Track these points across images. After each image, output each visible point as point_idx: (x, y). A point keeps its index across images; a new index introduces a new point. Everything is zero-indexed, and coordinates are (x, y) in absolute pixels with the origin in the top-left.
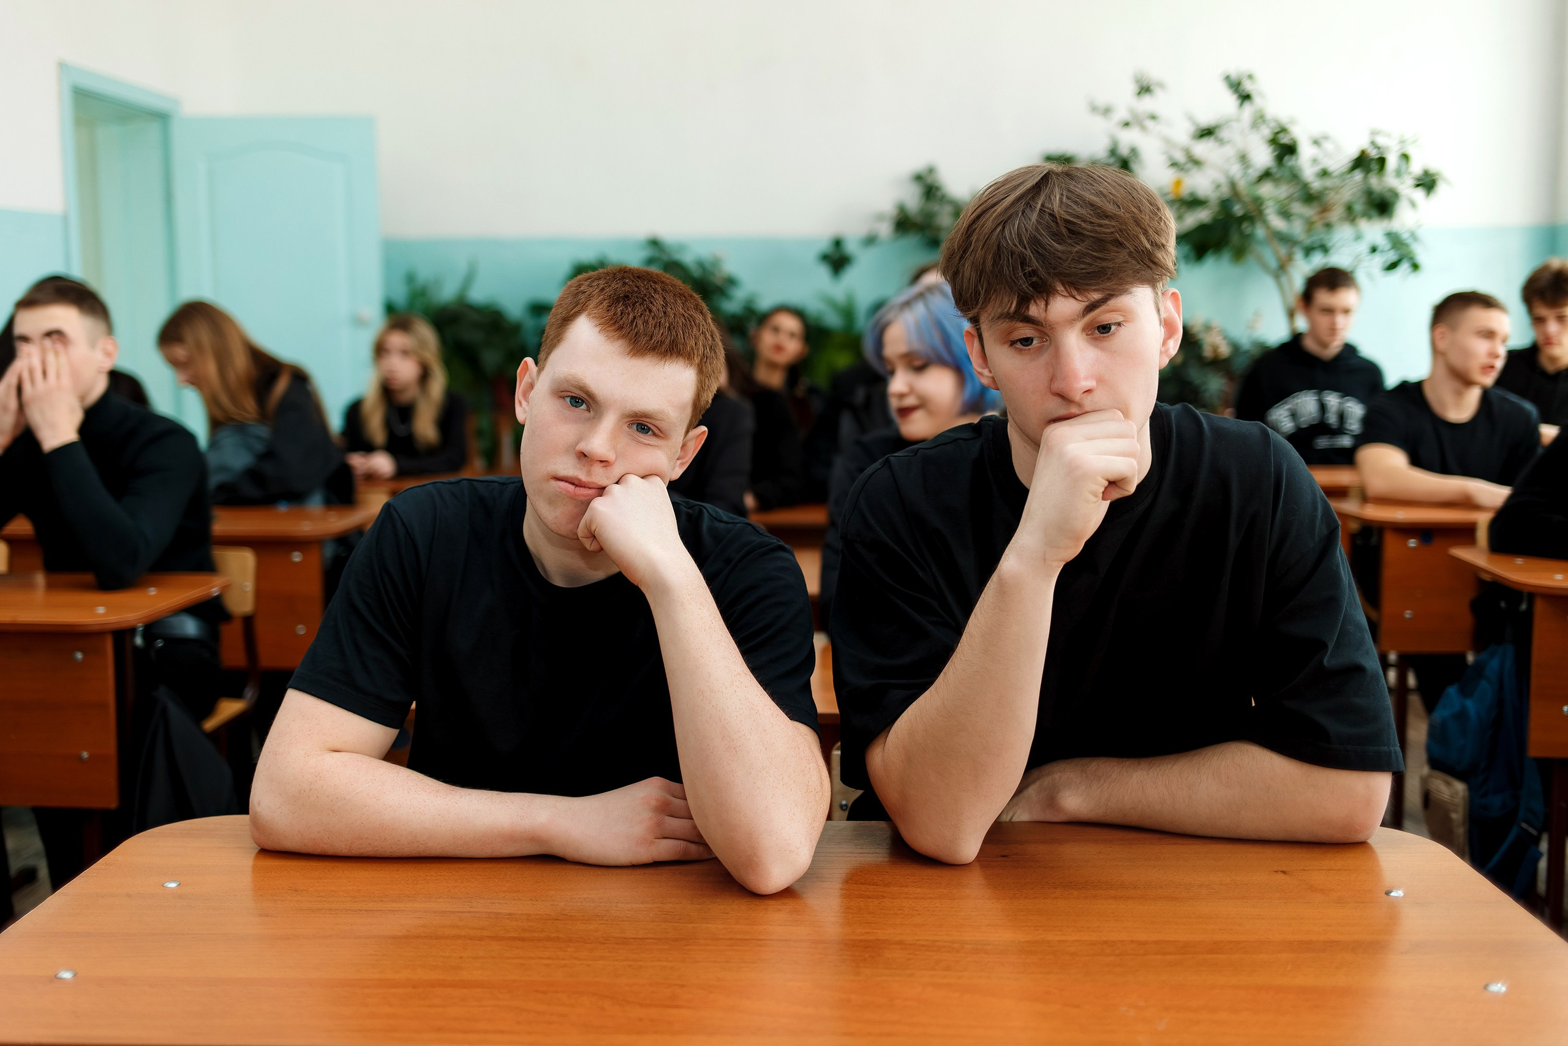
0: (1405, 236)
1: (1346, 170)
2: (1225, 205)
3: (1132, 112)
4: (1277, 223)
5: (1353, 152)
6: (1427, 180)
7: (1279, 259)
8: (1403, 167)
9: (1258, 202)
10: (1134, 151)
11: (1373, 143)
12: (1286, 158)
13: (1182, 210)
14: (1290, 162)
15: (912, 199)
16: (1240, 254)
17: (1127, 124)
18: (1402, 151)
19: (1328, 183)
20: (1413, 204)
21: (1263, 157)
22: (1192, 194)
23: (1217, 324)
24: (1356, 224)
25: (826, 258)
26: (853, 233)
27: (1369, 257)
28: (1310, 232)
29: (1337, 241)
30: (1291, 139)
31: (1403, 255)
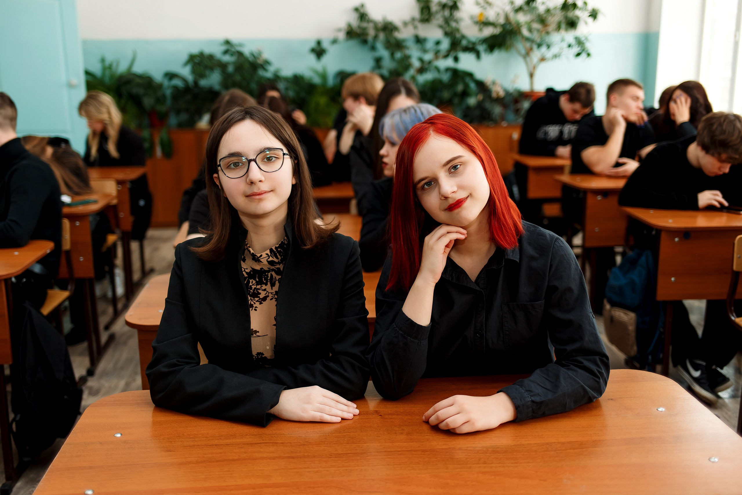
0: (583, 39)
1: (557, 8)
2: (503, 26)
4: (526, 33)
6: (594, 13)
7: (526, 49)
8: (584, 8)
9: (518, 24)
13: (482, 26)
14: (532, 4)
15: (354, 21)
16: (509, 48)
19: (549, 13)
20: (587, 24)
22: (487, 19)
23: (499, 81)
24: (560, 33)
25: (313, 50)
26: (326, 38)
27: (567, 49)
28: (540, 36)
29: (553, 42)
31: (583, 49)
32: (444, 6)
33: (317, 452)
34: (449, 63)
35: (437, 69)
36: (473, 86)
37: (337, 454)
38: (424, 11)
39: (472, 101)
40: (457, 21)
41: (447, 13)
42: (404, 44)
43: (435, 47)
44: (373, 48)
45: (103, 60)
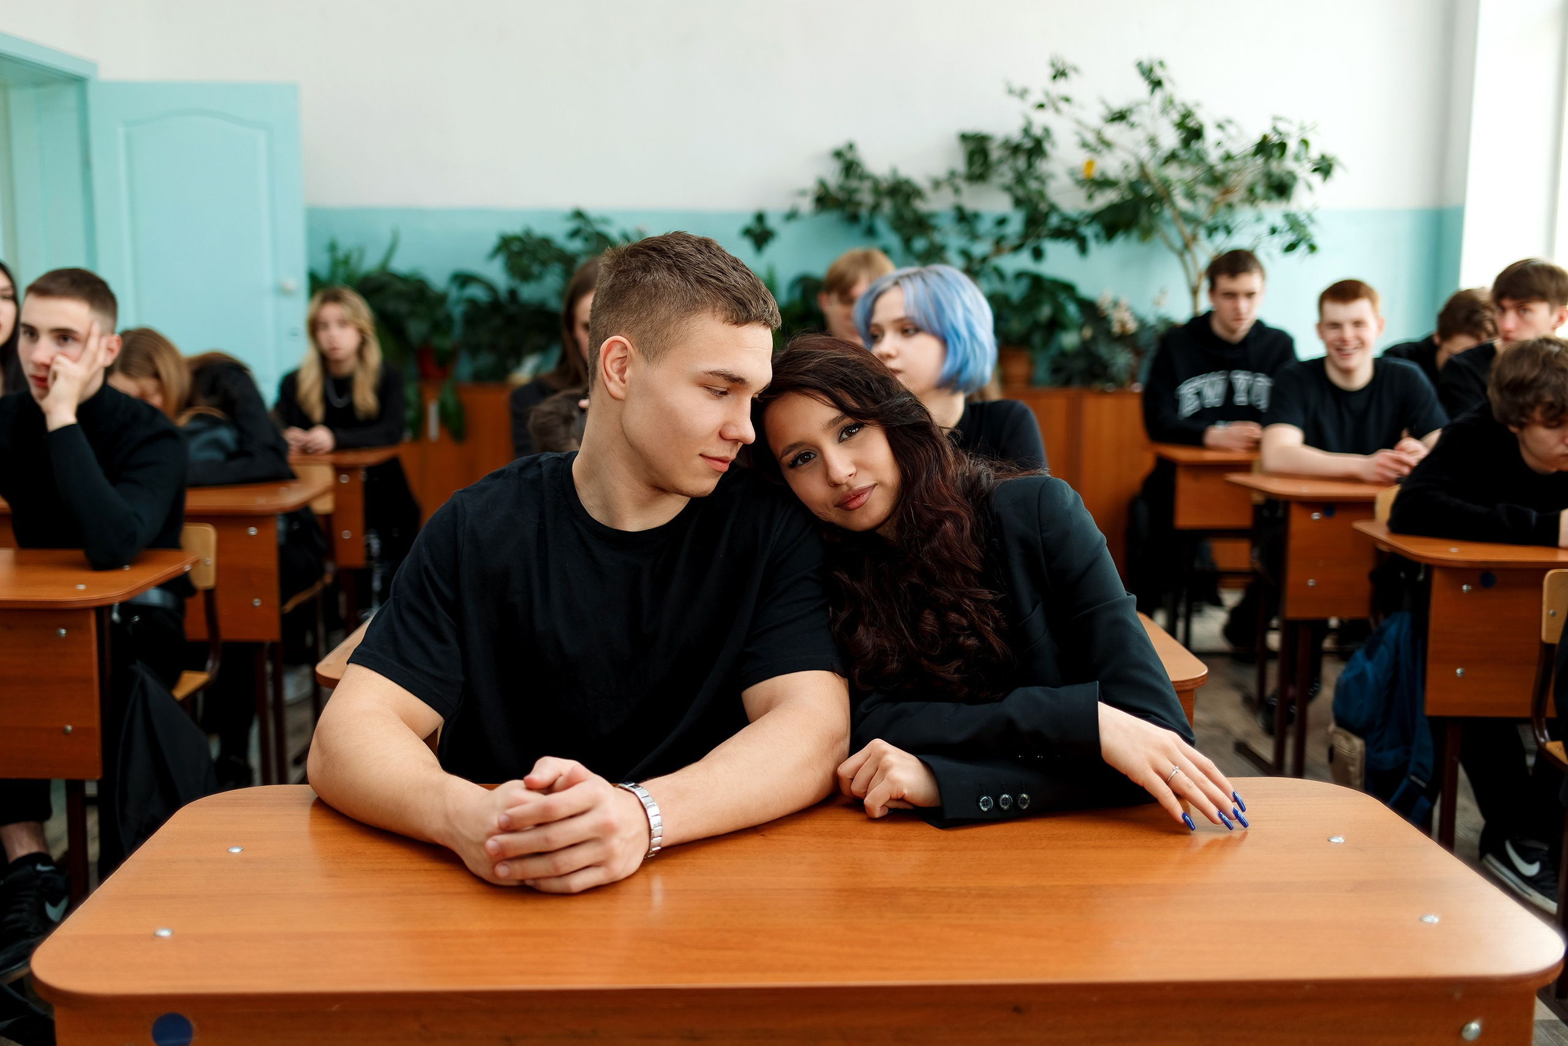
0: (1302, 218)
1: (1247, 152)
2: (1133, 186)
3: (1047, 94)
4: (1183, 204)
5: (1256, 136)
6: (1324, 165)
7: (1184, 238)
8: (1303, 155)
9: (1166, 184)
10: (1047, 131)
11: (1275, 129)
12: (1193, 143)
13: (1093, 189)
14: (1195, 145)
15: (832, 175)
16: (1147, 233)
17: (1041, 106)
18: (1302, 137)
19: (1231, 165)
20: (1310, 187)
21: (1170, 139)
22: (1102, 174)
23: (1125, 300)
24: (1256, 206)
25: (748, 232)
26: (775, 208)
27: (1269, 238)
28: (1213, 213)
29: (1240, 223)
30: (1198, 123)
31: (1300, 237)
32: (1015, 149)
34: (1023, 261)
35: (1000, 274)
36: (1072, 309)
38: (976, 157)
39: (1070, 340)
40: (1041, 179)
41: (1021, 162)
42: (933, 222)
43: (996, 231)
44: (871, 232)
45: (333, 248)
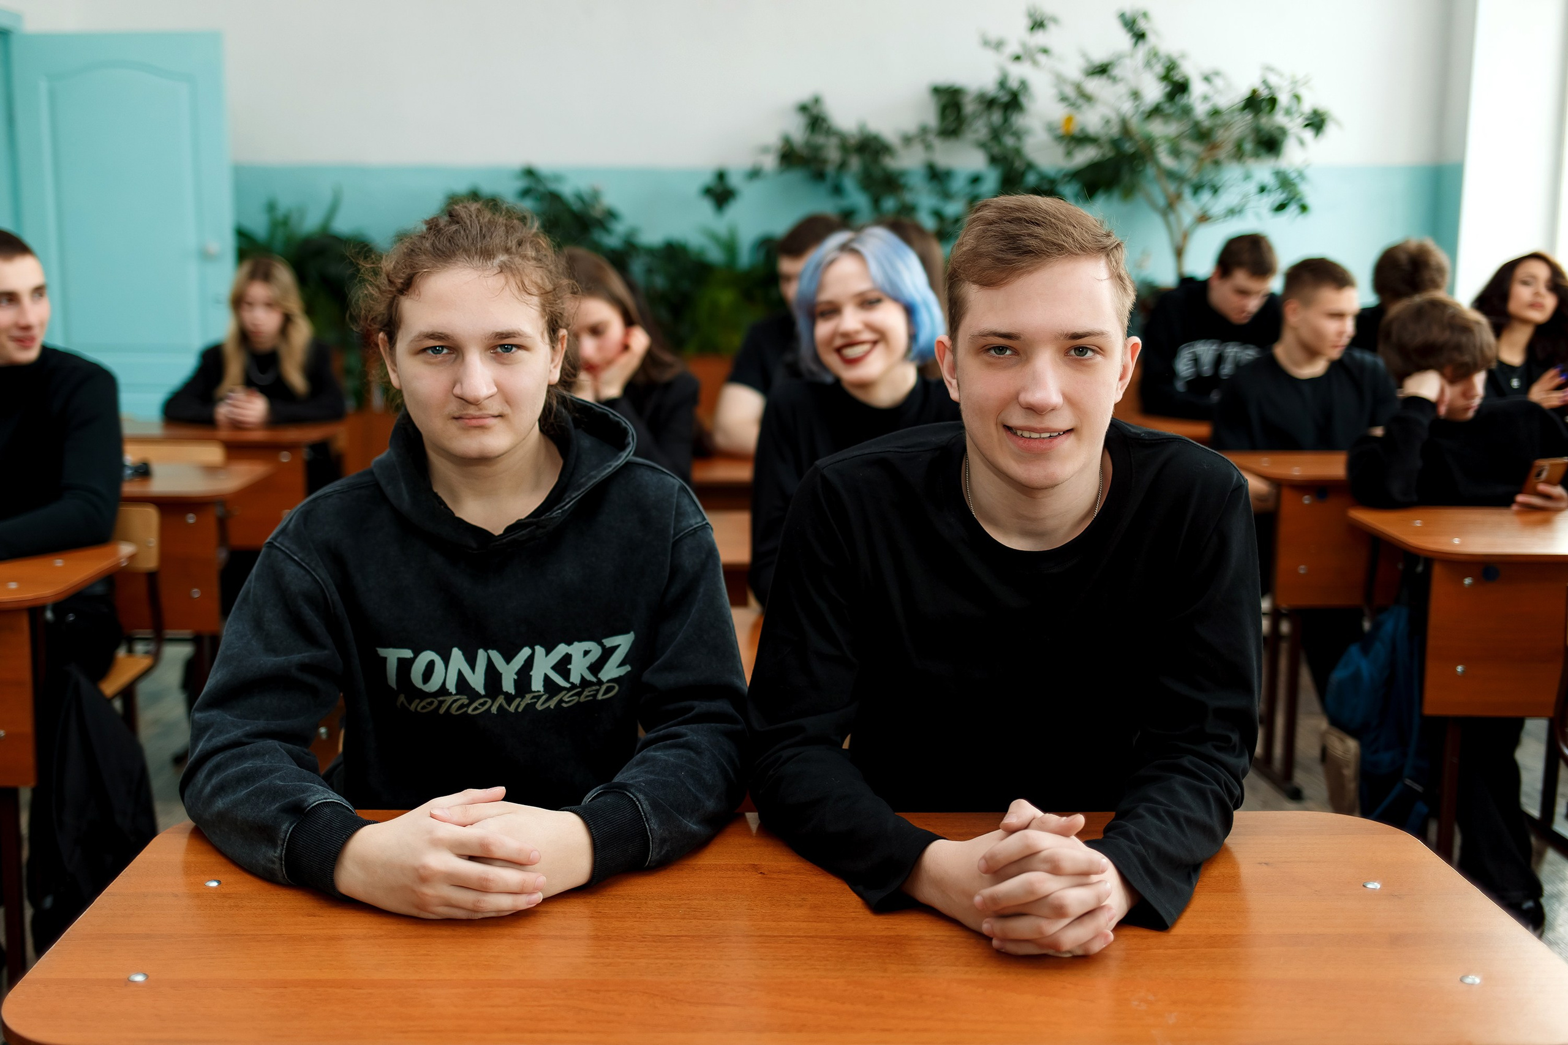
0: (1293, 175)
1: (1235, 107)
2: (1115, 143)
3: (1024, 45)
4: (1167, 161)
5: (1242, 91)
6: (1316, 120)
7: (1167, 197)
8: (1294, 109)
9: (1150, 141)
10: (1023, 84)
11: (1265, 82)
12: (1177, 96)
13: (1072, 146)
14: (1181, 99)
15: (798, 132)
16: (1128, 193)
17: (1018, 58)
18: (1293, 92)
19: (1218, 120)
20: (1301, 143)
21: (1154, 92)
22: (1082, 130)
24: (1244, 162)
25: (708, 192)
26: (737, 163)
27: (1258, 197)
28: (1199, 170)
29: (1226, 181)
30: (1184, 77)
31: (1291, 196)
32: (989, 103)
33: (617, 931)
37: (660, 936)
38: (948, 112)
40: (1018, 135)
41: (996, 117)
42: (904, 180)
43: (968, 189)
44: (837, 190)
45: (271, 207)
